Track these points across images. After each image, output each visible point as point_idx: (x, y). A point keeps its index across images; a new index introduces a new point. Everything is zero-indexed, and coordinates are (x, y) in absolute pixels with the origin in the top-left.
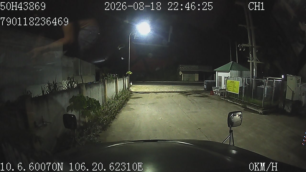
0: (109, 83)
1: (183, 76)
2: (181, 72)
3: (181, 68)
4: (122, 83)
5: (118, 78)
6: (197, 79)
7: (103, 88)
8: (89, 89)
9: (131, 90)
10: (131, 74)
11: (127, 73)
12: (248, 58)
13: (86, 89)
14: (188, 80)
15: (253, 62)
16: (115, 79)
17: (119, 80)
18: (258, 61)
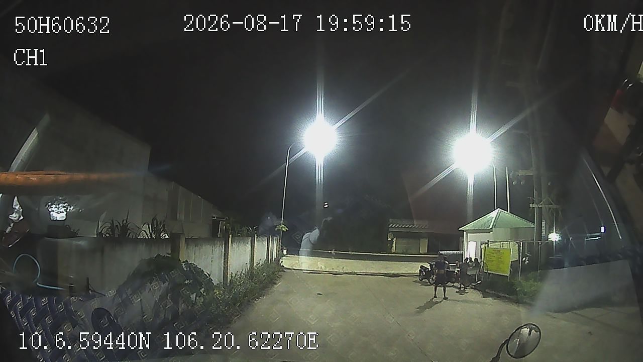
0: (237, 243)
1: (395, 242)
2: (391, 233)
3: (391, 227)
4: (264, 247)
5: (256, 237)
6: (424, 249)
7: (222, 251)
8: (193, 248)
9: (282, 265)
10: (285, 230)
11: (276, 229)
12: (529, 199)
13: (187, 245)
14: (405, 251)
15: (541, 208)
16: (250, 238)
17: (258, 241)
18: (552, 204)
